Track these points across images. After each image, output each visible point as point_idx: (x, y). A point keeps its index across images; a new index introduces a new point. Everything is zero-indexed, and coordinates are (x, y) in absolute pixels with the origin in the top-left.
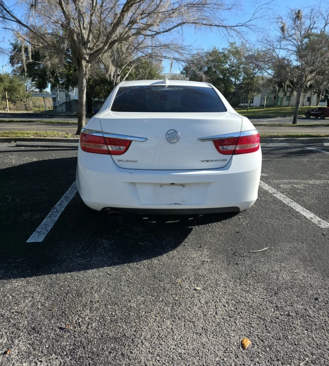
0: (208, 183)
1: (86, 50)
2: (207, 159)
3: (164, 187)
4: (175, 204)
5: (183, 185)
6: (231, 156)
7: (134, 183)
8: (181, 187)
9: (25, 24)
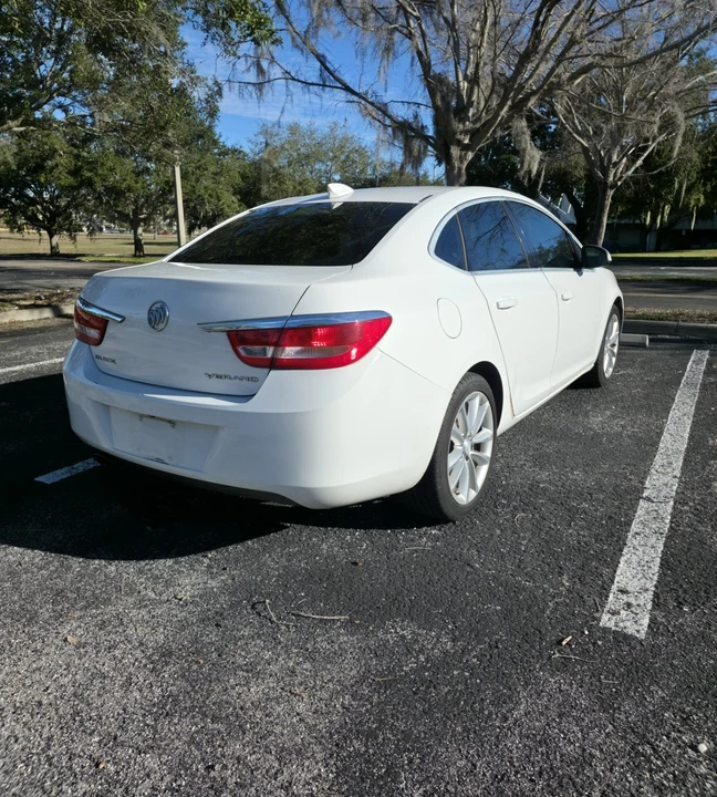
0: (216, 429)
1: (464, 124)
2: (220, 373)
3: (144, 419)
4: (158, 460)
5: (172, 423)
6: (267, 370)
7: (108, 406)
8: (169, 425)
9: (356, 90)
